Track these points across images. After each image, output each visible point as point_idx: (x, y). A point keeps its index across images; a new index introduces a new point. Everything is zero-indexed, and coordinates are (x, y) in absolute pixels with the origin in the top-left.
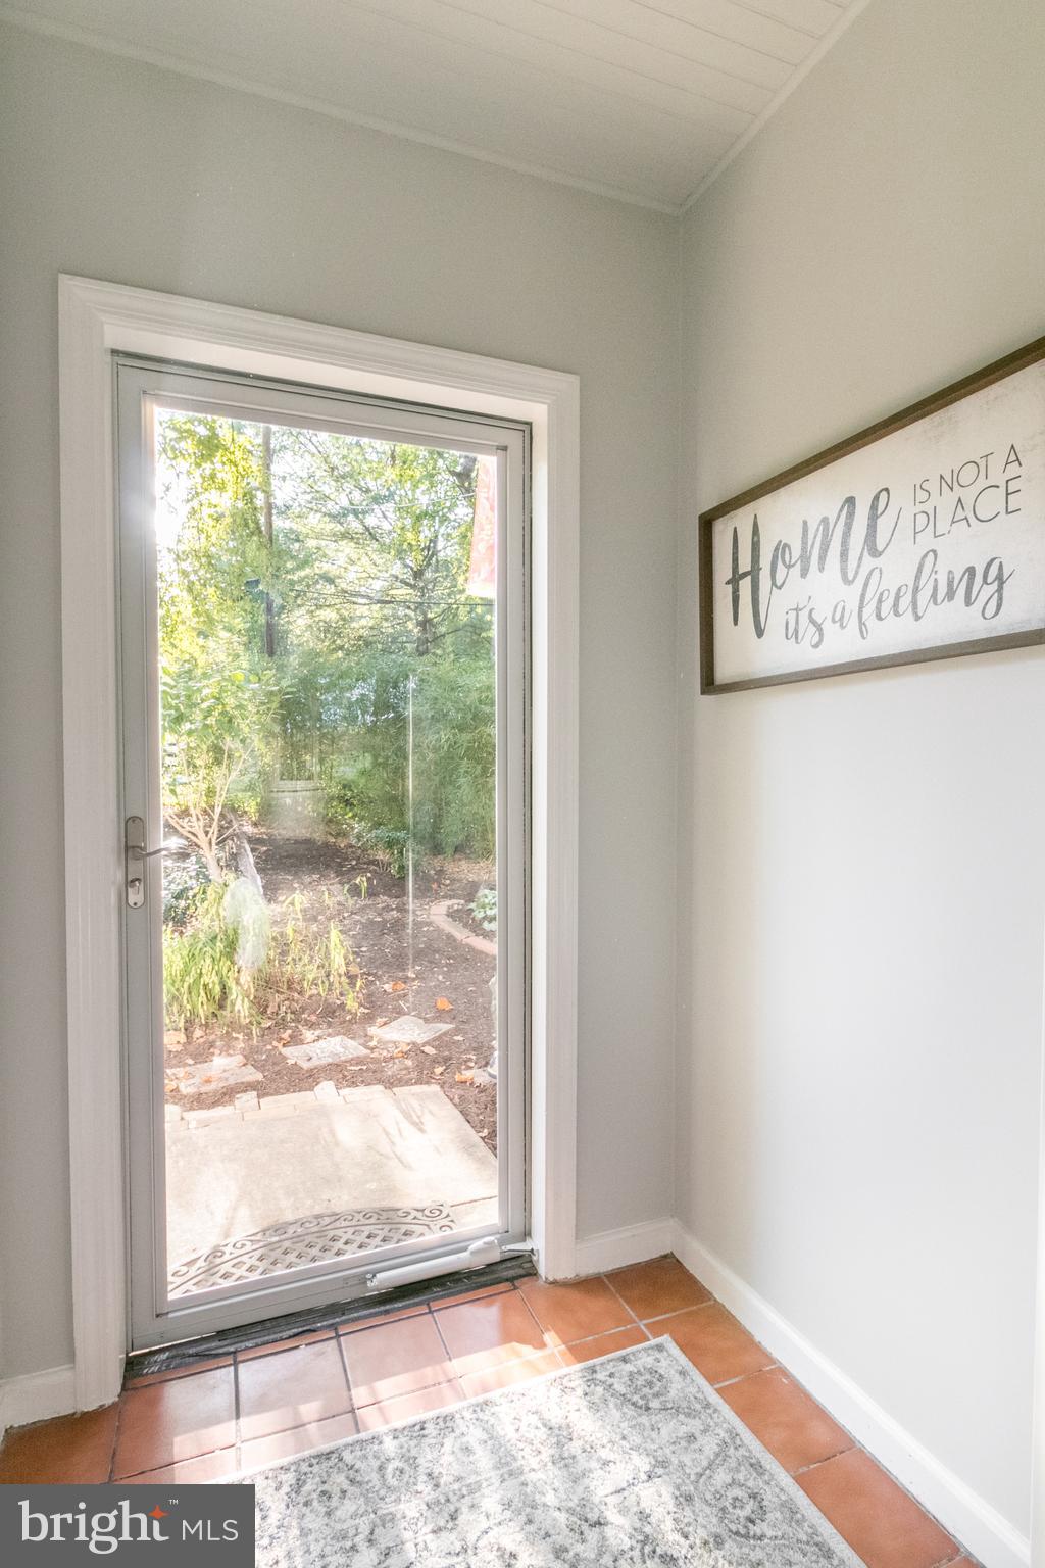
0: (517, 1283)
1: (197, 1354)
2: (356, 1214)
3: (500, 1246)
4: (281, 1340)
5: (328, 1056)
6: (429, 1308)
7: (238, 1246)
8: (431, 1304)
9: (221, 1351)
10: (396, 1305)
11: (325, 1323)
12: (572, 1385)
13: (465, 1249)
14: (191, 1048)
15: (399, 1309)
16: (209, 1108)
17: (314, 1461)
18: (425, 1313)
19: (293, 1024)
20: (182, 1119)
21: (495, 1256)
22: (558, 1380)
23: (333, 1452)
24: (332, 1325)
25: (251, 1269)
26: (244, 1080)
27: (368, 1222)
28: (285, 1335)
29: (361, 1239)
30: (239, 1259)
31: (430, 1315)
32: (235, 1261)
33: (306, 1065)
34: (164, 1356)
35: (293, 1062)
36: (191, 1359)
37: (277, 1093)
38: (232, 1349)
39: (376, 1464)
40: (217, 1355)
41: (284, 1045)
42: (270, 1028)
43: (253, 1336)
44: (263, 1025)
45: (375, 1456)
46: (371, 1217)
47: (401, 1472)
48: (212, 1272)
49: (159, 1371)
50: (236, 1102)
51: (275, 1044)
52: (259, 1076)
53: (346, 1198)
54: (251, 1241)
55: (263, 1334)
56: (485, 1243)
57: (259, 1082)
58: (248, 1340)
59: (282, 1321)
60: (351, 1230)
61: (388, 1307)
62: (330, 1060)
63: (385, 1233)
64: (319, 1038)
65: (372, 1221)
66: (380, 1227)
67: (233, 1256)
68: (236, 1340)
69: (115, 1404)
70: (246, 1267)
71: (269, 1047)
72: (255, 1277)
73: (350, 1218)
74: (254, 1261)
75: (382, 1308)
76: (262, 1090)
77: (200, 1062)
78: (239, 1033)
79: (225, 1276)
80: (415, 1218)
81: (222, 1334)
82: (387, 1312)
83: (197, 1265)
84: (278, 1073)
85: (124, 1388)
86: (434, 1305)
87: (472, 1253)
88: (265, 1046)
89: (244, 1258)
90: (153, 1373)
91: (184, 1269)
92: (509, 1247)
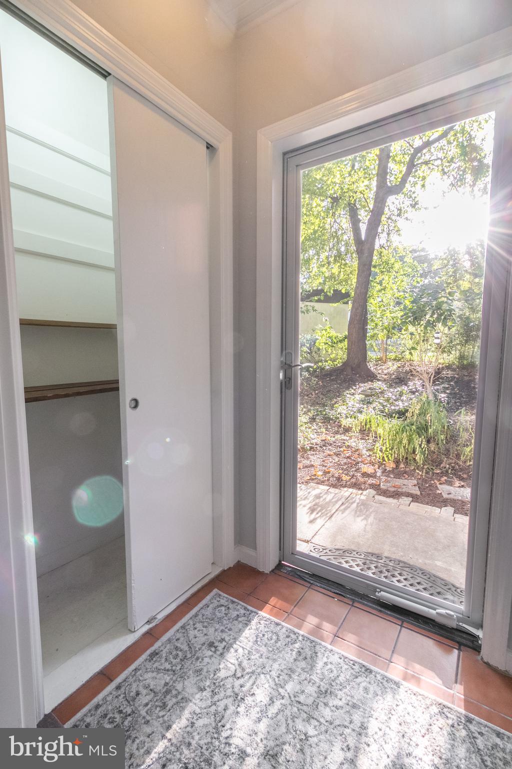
0: (462, 647)
1: (299, 576)
2: (418, 570)
3: (458, 621)
4: (331, 591)
5: (461, 496)
6: (402, 624)
7: (359, 554)
8: (404, 623)
9: (308, 580)
10: (387, 612)
11: (351, 597)
12: (449, 715)
13: (435, 609)
14: (396, 471)
15: (387, 614)
16: (387, 497)
17: (305, 639)
18: (398, 625)
19: (451, 476)
20: (374, 497)
21: (453, 624)
22: (442, 706)
23: (314, 642)
24: (354, 600)
25: (358, 565)
26: (410, 492)
27: (422, 576)
28: (333, 590)
29: (414, 582)
30: (356, 559)
31: (399, 627)
32: (354, 559)
33: (445, 496)
34: (290, 569)
35: (440, 492)
36: (296, 576)
37: (422, 503)
38: (312, 582)
39: (325, 660)
40: (306, 581)
41: (440, 484)
42: (438, 473)
43: (322, 583)
44: (435, 471)
45: (327, 657)
46: (426, 575)
47: (331, 672)
48: (343, 557)
49: (286, 573)
50: (400, 500)
51: (436, 481)
52: (419, 493)
53: (420, 561)
54: (365, 555)
55: (326, 584)
56: (446, 613)
57: (417, 495)
58: (318, 583)
59: (336, 585)
60: (412, 575)
61: (382, 609)
62: (460, 498)
63: (428, 586)
64: (463, 486)
65: (425, 577)
66: (427, 582)
67: (354, 556)
68: (315, 580)
69: (267, 574)
70: (356, 563)
71: (432, 482)
72: (357, 569)
73: (415, 570)
74: (361, 563)
75: (379, 608)
76: (415, 498)
77: (396, 478)
78: (420, 471)
79: (347, 562)
80: (450, 589)
81: (314, 576)
82: (380, 611)
83: (340, 552)
84: (429, 494)
85: (273, 571)
86: (405, 624)
87: (437, 613)
88: (431, 481)
89: (358, 560)
90: (284, 572)
91: (335, 551)
92: (464, 625)
